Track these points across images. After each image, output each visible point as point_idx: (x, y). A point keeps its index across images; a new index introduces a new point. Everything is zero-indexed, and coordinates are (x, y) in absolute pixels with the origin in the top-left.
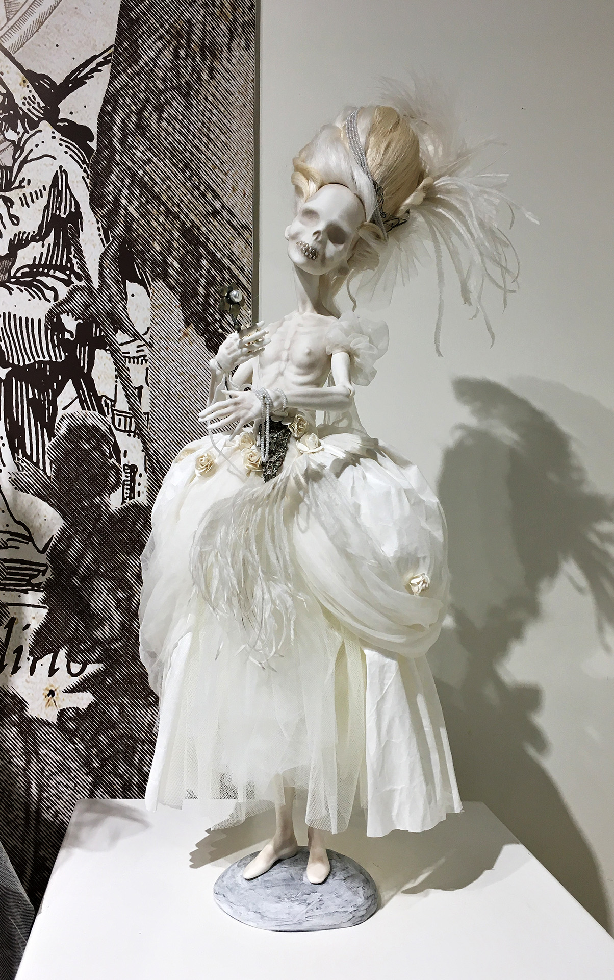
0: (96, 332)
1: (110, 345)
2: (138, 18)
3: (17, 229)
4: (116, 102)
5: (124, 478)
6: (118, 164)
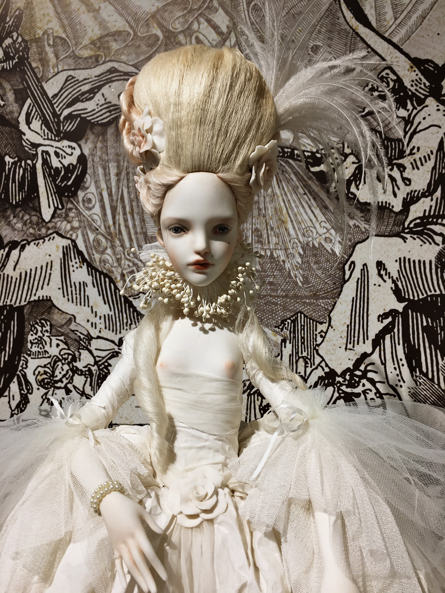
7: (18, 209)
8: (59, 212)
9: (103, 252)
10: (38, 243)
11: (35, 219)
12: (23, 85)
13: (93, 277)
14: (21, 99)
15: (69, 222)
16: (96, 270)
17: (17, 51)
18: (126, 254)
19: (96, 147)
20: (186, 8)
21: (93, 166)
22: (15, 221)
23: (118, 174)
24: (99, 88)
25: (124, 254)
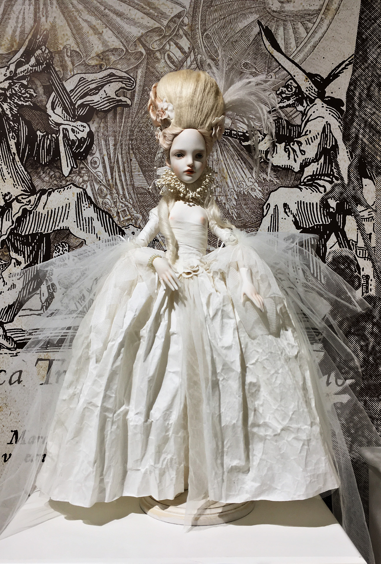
0: (346, 207)
1: (354, 213)
2: (367, 38)
3: (304, 157)
4: (356, 84)
5: (362, 282)
6: (357, 117)
7: (46, 168)
8: (74, 170)
9: (104, 197)
10: (60, 191)
11: (58, 174)
12: (50, 83)
13: (97, 214)
14: (48, 92)
15: (81, 177)
16: (100, 209)
17: (45, 59)
18: (120, 198)
19: (100, 126)
20: (161, 35)
21: (98, 139)
22: (44, 175)
23: (115, 145)
24: (102, 86)
25: (119, 198)
